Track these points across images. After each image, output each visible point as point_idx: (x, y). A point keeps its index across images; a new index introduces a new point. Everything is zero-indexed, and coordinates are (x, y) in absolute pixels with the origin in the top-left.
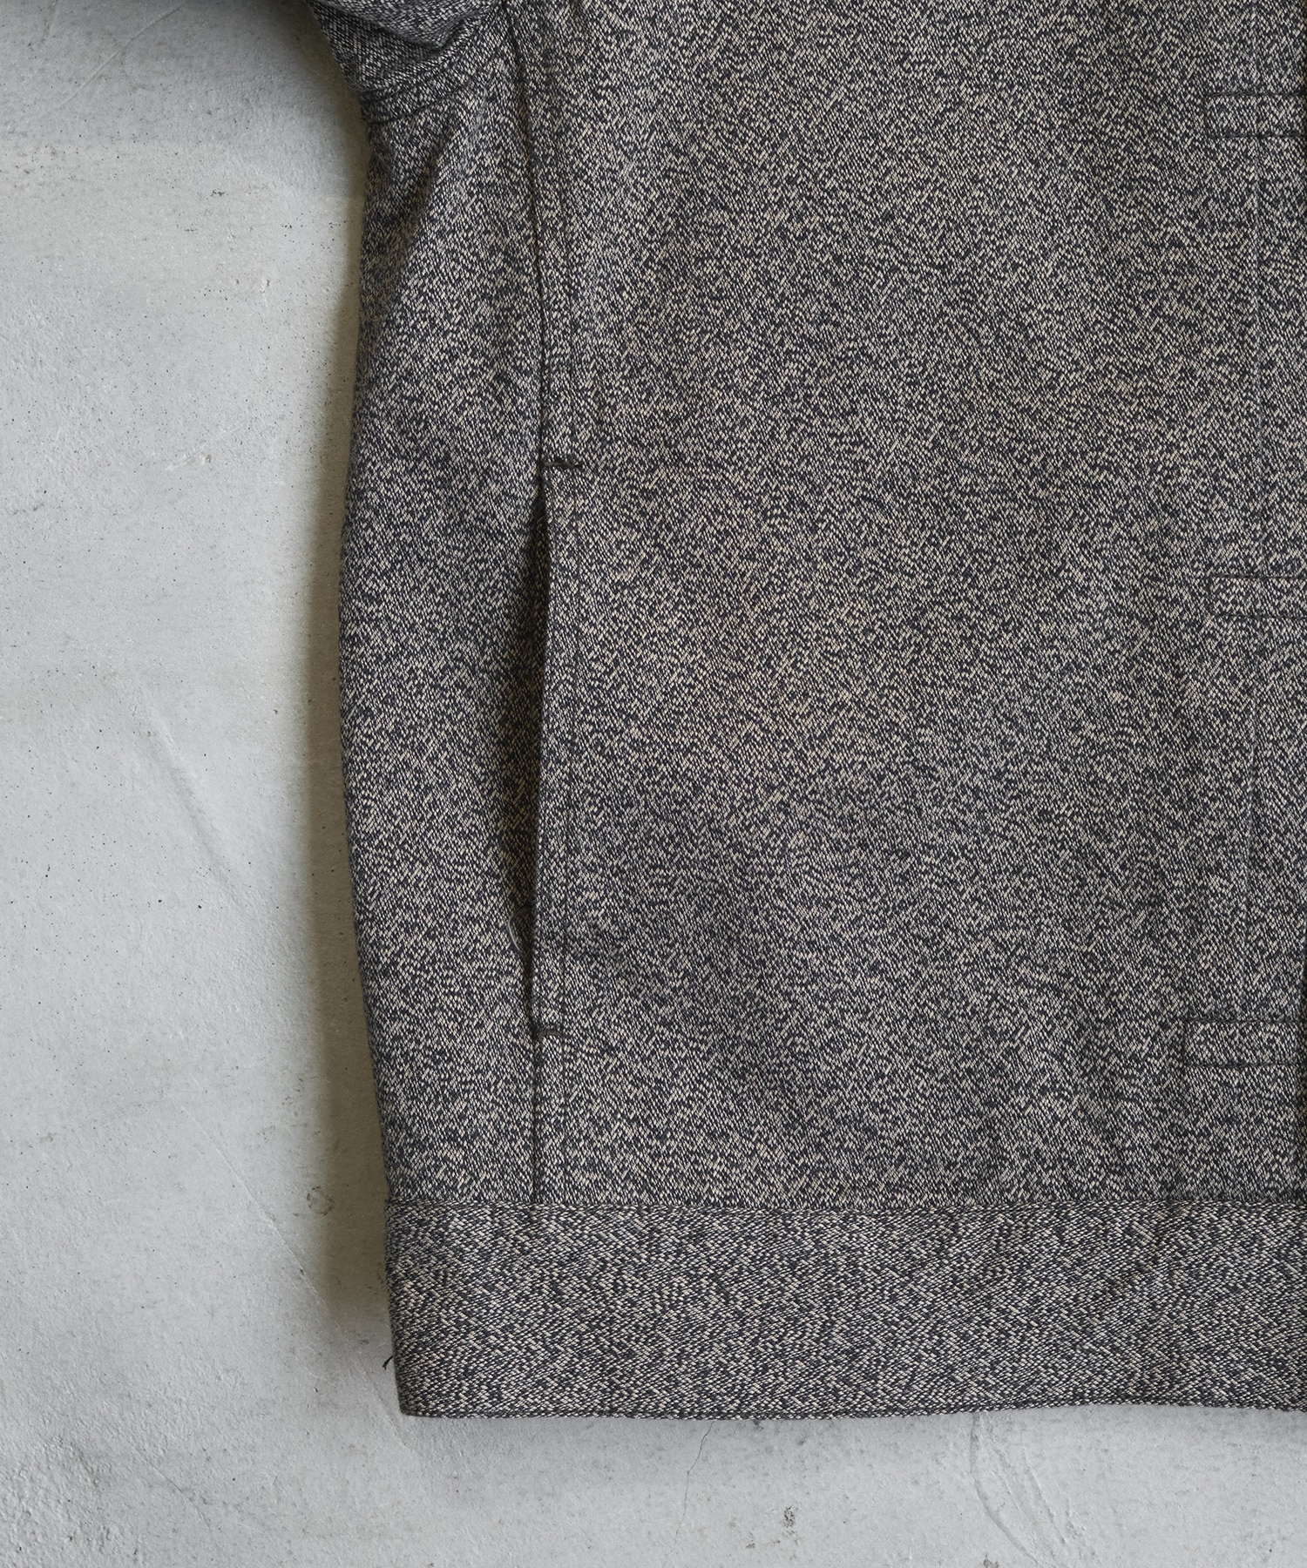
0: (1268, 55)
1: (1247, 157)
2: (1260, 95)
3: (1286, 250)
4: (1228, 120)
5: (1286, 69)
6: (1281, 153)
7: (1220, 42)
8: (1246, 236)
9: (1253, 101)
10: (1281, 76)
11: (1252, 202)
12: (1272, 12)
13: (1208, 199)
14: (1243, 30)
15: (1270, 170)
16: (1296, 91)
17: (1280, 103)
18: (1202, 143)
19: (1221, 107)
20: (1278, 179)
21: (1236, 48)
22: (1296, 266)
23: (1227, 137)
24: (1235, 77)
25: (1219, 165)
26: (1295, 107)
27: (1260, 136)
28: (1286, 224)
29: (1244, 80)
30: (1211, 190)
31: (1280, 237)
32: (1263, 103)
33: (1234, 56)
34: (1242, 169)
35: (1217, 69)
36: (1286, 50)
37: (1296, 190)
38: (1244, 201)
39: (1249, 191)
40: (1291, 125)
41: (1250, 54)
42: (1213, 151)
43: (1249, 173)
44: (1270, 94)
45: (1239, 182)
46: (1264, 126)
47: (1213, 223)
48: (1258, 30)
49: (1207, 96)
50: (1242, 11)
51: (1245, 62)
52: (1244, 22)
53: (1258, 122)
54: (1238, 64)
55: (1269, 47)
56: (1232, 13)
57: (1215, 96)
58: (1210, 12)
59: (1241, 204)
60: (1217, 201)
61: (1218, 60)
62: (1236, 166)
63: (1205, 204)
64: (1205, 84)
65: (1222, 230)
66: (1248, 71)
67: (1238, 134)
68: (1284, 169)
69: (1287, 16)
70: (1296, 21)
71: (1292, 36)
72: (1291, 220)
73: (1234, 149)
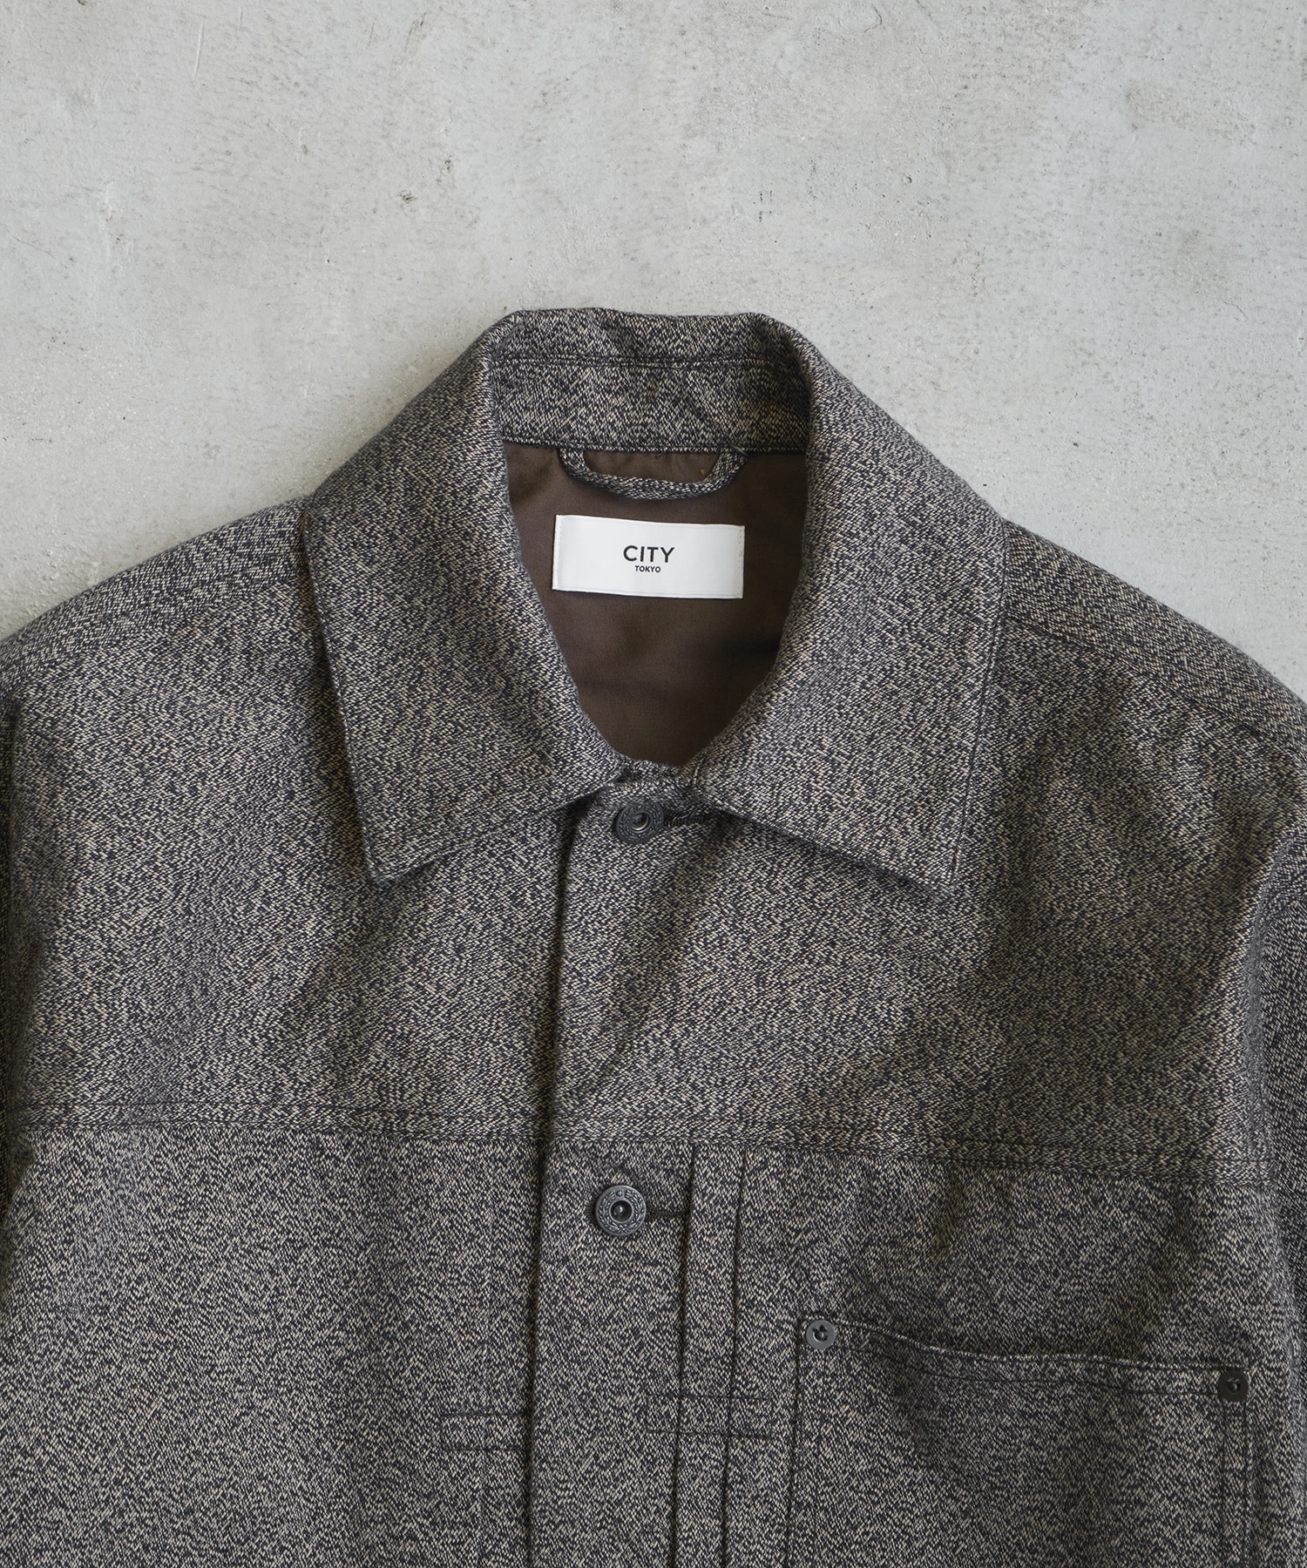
0: (497, 1383)
1: (474, 1468)
2: (488, 1415)
3: (505, 1545)
4: (461, 1437)
5: (511, 1394)
6: (504, 1464)
7: (457, 1372)
8: (470, 1535)
9: (482, 1421)
10: (507, 1400)
11: (476, 1507)
12: (502, 1346)
13: (440, 1503)
14: (476, 1364)
15: (493, 1478)
16: (520, 1412)
17: (505, 1423)
18: (437, 1454)
19: (455, 1426)
20: (500, 1486)
21: (469, 1377)
22: (512, 1560)
23: (459, 1451)
24: (467, 1402)
25: (450, 1475)
26: (518, 1426)
27: (486, 1449)
28: (507, 1523)
29: (475, 1404)
30: (442, 1495)
31: (501, 1534)
32: (491, 1422)
33: (467, 1384)
34: (470, 1480)
35: (453, 1394)
36: (512, 1379)
37: (515, 1496)
38: (469, 1506)
39: (474, 1498)
40: (514, 1441)
41: (481, 1383)
42: (446, 1463)
43: (474, 1483)
44: (498, 1414)
45: (465, 1490)
46: (490, 1441)
47: (444, 1522)
48: (489, 1361)
49: (444, 1415)
50: (476, 1347)
51: (476, 1389)
52: (477, 1357)
53: (485, 1438)
54: (471, 1391)
55: (498, 1376)
56: (467, 1348)
57: (450, 1416)
58: (450, 1345)
59: (467, 1509)
60: (446, 1504)
61: (454, 1387)
62: (464, 1476)
63: (437, 1506)
64: (442, 1406)
65: (451, 1528)
66: (478, 1397)
67: (468, 1448)
68: (506, 1478)
69: (514, 1350)
70: (521, 1355)
71: (517, 1368)
72: (511, 1520)
73: (464, 1461)
